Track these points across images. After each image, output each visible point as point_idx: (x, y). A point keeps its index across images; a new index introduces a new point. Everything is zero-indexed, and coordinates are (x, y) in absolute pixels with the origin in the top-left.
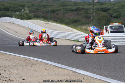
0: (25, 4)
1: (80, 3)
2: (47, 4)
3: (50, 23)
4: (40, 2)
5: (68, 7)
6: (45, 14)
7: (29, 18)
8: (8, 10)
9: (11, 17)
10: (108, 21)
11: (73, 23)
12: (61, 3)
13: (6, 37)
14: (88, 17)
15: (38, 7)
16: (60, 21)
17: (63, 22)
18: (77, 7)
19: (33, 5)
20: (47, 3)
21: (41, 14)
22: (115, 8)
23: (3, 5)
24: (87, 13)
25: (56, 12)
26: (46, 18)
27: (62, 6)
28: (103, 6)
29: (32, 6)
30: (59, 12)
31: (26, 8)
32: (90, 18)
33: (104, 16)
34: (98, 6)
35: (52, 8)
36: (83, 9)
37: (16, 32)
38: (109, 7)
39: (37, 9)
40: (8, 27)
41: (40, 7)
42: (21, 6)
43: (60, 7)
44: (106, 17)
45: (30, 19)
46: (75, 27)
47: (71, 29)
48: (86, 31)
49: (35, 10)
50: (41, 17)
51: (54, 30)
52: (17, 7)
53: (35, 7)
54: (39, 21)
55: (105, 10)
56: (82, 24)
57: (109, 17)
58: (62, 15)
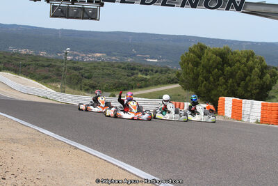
1: (53, 60)
2: (18, 57)
3: (20, 77)
4: (12, 55)
5: (40, 62)
6: (16, 67)
10: (79, 81)
11: (44, 79)
12: (33, 58)
14: (59, 75)
15: (10, 59)
17: (33, 77)
18: (49, 63)
19: (5, 57)
21: (12, 66)
22: (87, 68)
24: (59, 71)
25: (27, 67)
26: (16, 72)
27: (34, 61)
28: (75, 65)
30: (30, 66)
32: (61, 75)
33: (75, 75)
34: (70, 65)
35: (24, 62)
36: (55, 66)
39: (8, 61)
41: (12, 60)
43: (32, 61)
44: (78, 76)
46: (45, 83)
48: (55, 88)
51: (23, 84)
53: (7, 59)
55: (76, 69)
56: (53, 81)
57: (80, 77)
58: (34, 70)
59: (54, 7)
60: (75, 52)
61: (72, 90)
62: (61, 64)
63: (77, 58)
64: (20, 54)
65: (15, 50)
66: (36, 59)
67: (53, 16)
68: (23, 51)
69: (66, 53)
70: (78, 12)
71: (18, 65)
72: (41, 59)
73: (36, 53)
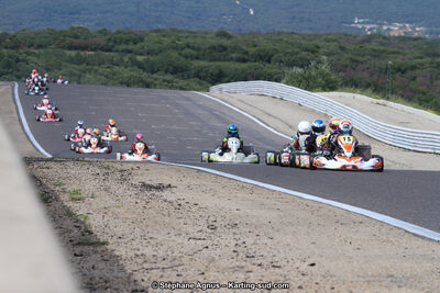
0: (320, 44)
2: (382, 48)
3: (391, 104)
4: (363, 41)
6: (375, 76)
7: (329, 86)
8: (269, 61)
9: (276, 81)
12: (425, 46)
13: (258, 139)
15: (359, 55)
16: (419, 99)
17: (427, 102)
19: (342, 49)
20: (383, 45)
21: (366, 74)
23: (255, 46)
25: (409, 74)
27: (428, 55)
29: (339, 51)
30: (417, 72)
31: (324, 57)
35: (399, 60)
37: (291, 127)
39: (353, 61)
40: (268, 111)
41: (363, 56)
42: (307, 50)
43: (421, 58)
49: (348, 62)
50: (368, 86)
51: (401, 123)
52: (297, 53)
53: (350, 56)
54: (358, 96)
58: (428, 82)
64: (385, 39)
65: (369, 28)
68: (396, 30)
71: (385, 71)
73: (431, 33)
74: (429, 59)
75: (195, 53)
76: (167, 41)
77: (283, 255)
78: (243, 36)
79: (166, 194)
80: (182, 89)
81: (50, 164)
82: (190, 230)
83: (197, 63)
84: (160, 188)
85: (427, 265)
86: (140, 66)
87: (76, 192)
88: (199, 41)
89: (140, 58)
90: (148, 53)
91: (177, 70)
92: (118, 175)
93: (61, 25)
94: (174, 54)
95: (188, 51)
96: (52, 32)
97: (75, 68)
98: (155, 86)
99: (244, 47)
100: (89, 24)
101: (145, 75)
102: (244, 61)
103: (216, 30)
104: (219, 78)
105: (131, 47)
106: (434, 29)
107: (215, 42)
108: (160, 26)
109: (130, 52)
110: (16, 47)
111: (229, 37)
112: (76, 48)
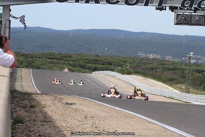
1: (178, 63)
2: (147, 62)
3: (148, 79)
4: (141, 59)
5: (166, 66)
6: (144, 71)
7: (129, 73)
8: (111, 65)
9: (113, 71)
10: (202, 82)
11: (170, 81)
12: (160, 62)
14: (184, 77)
15: (139, 64)
16: (158, 78)
17: (160, 79)
18: (174, 66)
19: (134, 62)
21: (141, 70)
23: (107, 60)
24: (184, 73)
25: (155, 70)
26: (145, 74)
27: (161, 65)
28: (199, 68)
30: (157, 70)
31: (128, 64)
32: (185, 77)
33: (198, 77)
34: (194, 68)
35: (152, 66)
36: (181, 69)
38: (203, 69)
41: (141, 64)
42: (123, 62)
43: (159, 65)
44: (201, 78)
45: (131, 74)
46: (171, 85)
47: (167, 86)
48: (181, 89)
49: (136, 66)
50: (141, 74)
51: (151, 86)
52: (120, 63)
54: (138, 77)
55: (200, 72)
56: (178, 83)
57: (203, 78)
58: (160, 73)
59: (178, 15)
60: (198, 56)
61: (195, 91)
62: (185, 67)
63: (200, 62)
64: (148, 59)
65: (143, 55)
66: (163, 63)
67: (177, 24)
68: (151, 56)
69: (190, 57)
70: (200, 19)
71: (146, 69)
72: (167, 63)
73: (162, 57)
74: (161, 66)
75: (88, 61)
76: (79, 57)
77: (107, 127)
78: (104, 56)
79: (73, 106)
80: (83, 72)
81: (38, 95)
82: (79, 118)
83: (88, 65)
84: (71, 104)
85: (153, 132)
86: (71, 65)
87: (44, 105)
88: (89, 57)
89: (71, 62)
90: (74, 61)
91: (82, 67)
92: (59, 99)
93: (46, 51)
94: (82, 61)
95: (86, 61)
96: (43, 53)
97: (50, 65)
98: (75, 71)
99: (104, 60)
100: (55, 51)
101: (72, 68)
102: (103, 64)
103: (95, 54)
104: (95, 69)
105: (68, 59)
106: (163, 56)
107: (94, 58)
108: (78, 53)
109: (67, 60)
110: (32, 58)
111: (99, 57)
112: (51, 59)
